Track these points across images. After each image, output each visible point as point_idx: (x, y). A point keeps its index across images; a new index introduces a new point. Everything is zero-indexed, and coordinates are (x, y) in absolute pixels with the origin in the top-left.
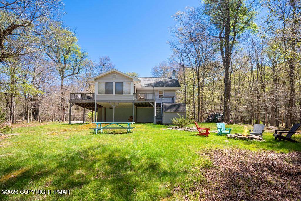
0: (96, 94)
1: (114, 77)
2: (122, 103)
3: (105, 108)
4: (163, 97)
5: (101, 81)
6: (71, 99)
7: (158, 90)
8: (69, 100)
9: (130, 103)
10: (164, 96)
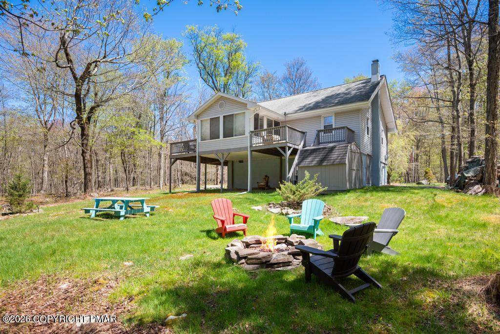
0: (199, 140)
1: (221, 106)
2: (233, 153)
3: (233, 162)
4: (333, 129)
5: (205, 117)
6: (171, 153)
7: (321, 116)
8: (169, 154)
9: (242, 153)
10: (334, 127)
